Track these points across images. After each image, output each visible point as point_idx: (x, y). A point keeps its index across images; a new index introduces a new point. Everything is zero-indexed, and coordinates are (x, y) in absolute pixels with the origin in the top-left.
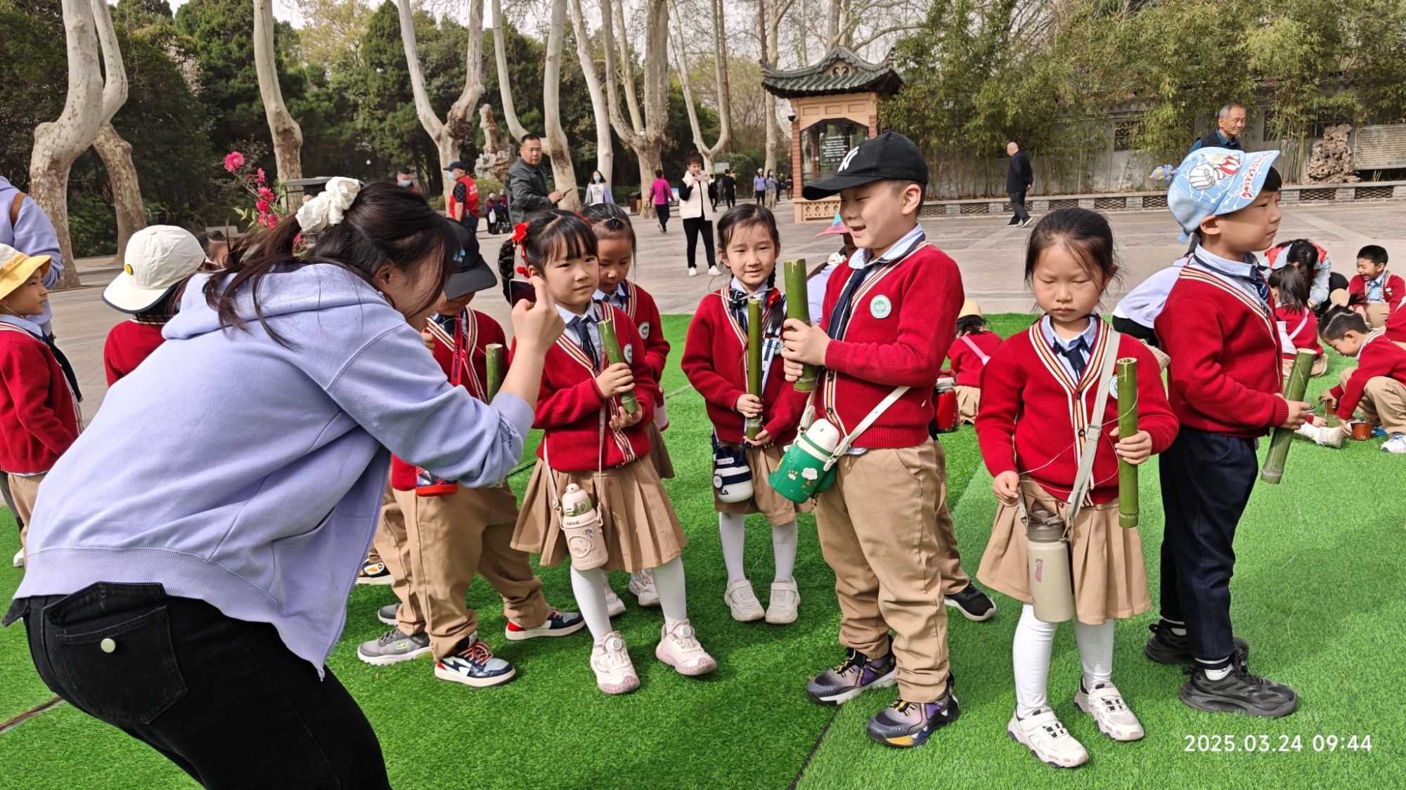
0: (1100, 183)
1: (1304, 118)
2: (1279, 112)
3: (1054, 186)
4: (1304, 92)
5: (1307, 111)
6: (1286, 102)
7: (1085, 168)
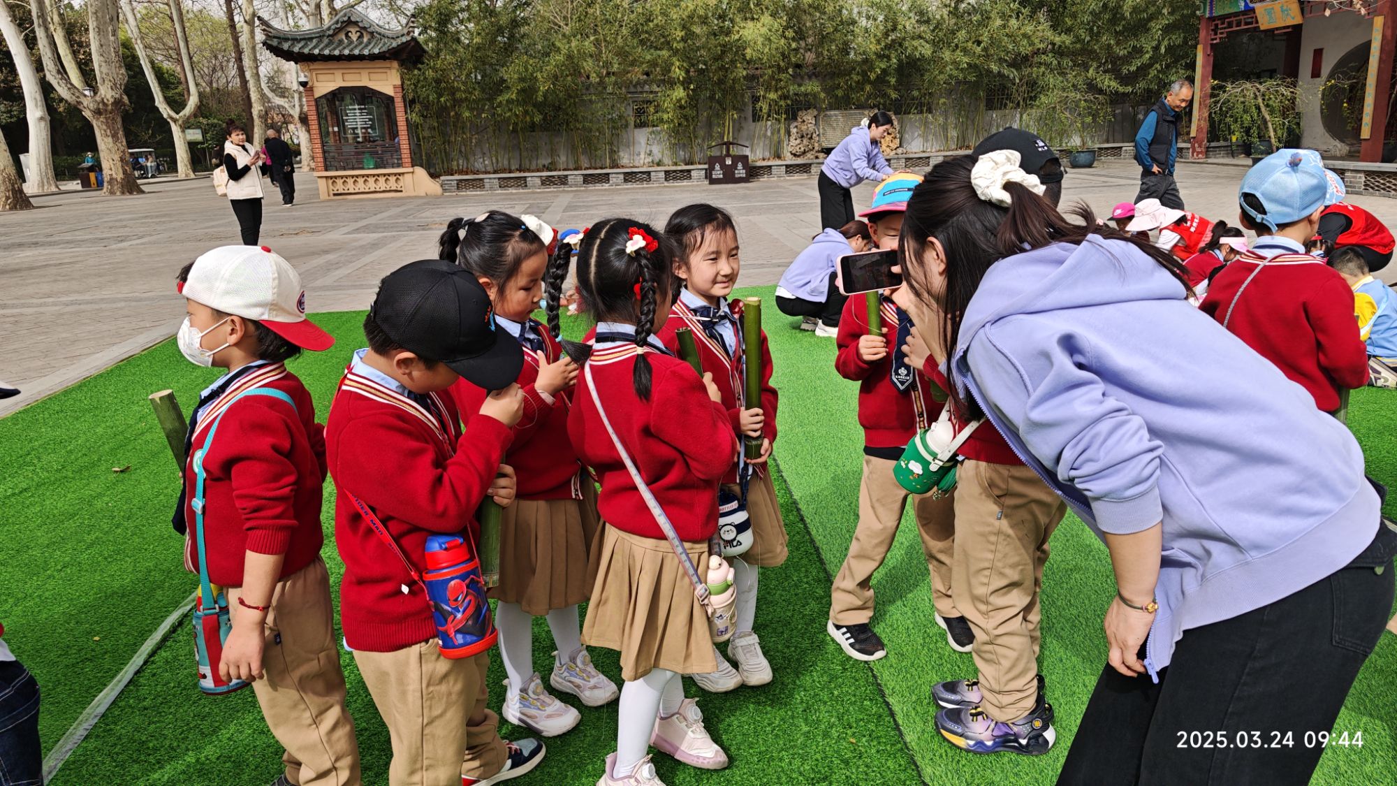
0: (625, 158)
1: (782, 103)
2: (764, 97)
3: (584, 162)
4: (781, 80)
5: (784, 97)
6: (768, 89)
7: (611, 144)
